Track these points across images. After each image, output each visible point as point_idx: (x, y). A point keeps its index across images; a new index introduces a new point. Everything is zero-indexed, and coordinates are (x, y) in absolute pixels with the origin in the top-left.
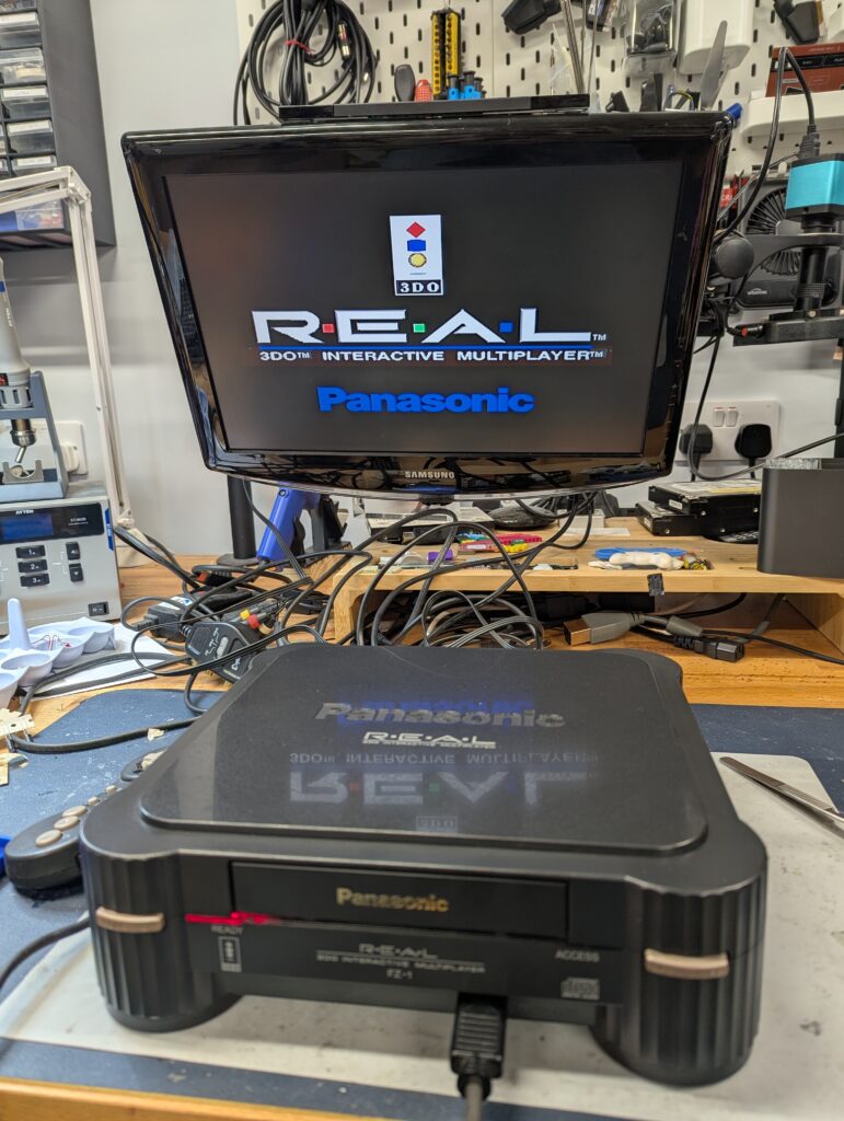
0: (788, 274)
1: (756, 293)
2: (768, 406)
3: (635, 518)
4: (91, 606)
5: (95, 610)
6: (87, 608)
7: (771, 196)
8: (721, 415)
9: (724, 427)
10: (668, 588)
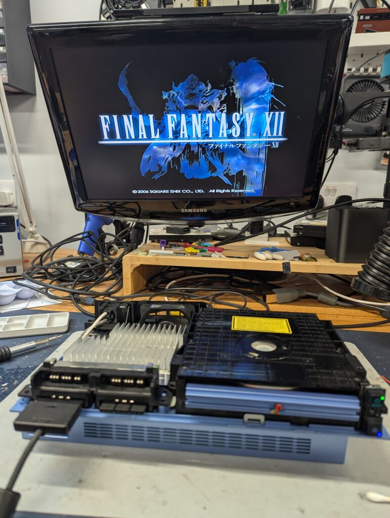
0: (362, 122)
1: (347, 130)
2: (351, 187)
3: (284, 238)
4: (7, 268)
5: (9, 270)
6: (5, 269)
7: (356, 83)
8: (328, 190)
9: (330, 196)
10: (293, 270)
